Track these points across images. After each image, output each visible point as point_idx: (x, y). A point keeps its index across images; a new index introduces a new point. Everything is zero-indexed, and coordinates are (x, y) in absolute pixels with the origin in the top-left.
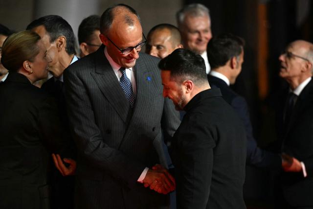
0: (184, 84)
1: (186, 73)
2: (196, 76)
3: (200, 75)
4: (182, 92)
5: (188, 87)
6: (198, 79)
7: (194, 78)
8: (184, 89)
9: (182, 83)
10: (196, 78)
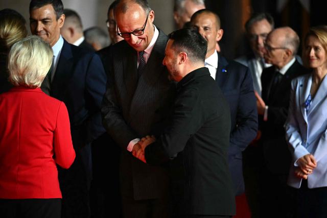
0: (180, 55)
1: (185, 45)
2: (193, 52)
3: (196, 53)
4: (176, 61)
5: (183, 59)
6: (193, 56)
7: (191, 53)
8: (179, 59)
9: (178, 52)
10: (193, 54)
